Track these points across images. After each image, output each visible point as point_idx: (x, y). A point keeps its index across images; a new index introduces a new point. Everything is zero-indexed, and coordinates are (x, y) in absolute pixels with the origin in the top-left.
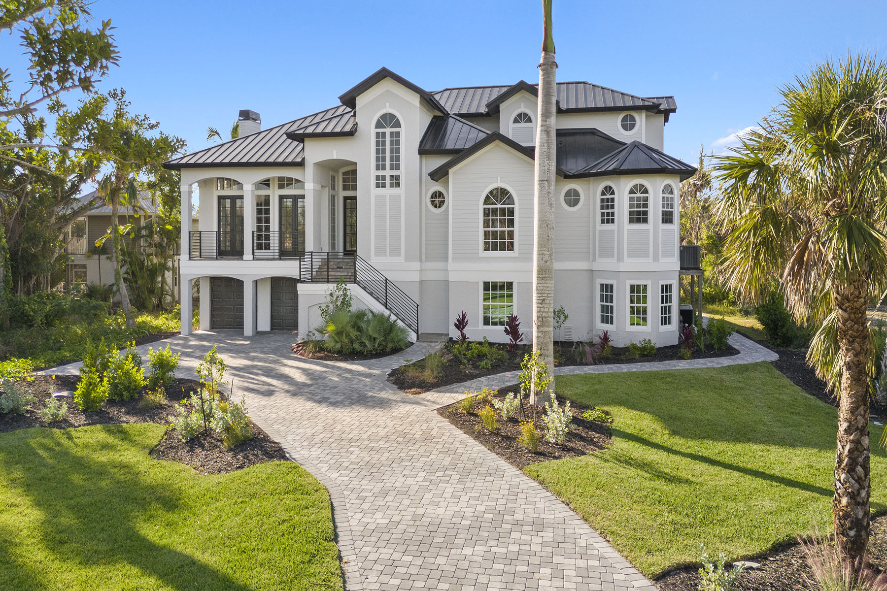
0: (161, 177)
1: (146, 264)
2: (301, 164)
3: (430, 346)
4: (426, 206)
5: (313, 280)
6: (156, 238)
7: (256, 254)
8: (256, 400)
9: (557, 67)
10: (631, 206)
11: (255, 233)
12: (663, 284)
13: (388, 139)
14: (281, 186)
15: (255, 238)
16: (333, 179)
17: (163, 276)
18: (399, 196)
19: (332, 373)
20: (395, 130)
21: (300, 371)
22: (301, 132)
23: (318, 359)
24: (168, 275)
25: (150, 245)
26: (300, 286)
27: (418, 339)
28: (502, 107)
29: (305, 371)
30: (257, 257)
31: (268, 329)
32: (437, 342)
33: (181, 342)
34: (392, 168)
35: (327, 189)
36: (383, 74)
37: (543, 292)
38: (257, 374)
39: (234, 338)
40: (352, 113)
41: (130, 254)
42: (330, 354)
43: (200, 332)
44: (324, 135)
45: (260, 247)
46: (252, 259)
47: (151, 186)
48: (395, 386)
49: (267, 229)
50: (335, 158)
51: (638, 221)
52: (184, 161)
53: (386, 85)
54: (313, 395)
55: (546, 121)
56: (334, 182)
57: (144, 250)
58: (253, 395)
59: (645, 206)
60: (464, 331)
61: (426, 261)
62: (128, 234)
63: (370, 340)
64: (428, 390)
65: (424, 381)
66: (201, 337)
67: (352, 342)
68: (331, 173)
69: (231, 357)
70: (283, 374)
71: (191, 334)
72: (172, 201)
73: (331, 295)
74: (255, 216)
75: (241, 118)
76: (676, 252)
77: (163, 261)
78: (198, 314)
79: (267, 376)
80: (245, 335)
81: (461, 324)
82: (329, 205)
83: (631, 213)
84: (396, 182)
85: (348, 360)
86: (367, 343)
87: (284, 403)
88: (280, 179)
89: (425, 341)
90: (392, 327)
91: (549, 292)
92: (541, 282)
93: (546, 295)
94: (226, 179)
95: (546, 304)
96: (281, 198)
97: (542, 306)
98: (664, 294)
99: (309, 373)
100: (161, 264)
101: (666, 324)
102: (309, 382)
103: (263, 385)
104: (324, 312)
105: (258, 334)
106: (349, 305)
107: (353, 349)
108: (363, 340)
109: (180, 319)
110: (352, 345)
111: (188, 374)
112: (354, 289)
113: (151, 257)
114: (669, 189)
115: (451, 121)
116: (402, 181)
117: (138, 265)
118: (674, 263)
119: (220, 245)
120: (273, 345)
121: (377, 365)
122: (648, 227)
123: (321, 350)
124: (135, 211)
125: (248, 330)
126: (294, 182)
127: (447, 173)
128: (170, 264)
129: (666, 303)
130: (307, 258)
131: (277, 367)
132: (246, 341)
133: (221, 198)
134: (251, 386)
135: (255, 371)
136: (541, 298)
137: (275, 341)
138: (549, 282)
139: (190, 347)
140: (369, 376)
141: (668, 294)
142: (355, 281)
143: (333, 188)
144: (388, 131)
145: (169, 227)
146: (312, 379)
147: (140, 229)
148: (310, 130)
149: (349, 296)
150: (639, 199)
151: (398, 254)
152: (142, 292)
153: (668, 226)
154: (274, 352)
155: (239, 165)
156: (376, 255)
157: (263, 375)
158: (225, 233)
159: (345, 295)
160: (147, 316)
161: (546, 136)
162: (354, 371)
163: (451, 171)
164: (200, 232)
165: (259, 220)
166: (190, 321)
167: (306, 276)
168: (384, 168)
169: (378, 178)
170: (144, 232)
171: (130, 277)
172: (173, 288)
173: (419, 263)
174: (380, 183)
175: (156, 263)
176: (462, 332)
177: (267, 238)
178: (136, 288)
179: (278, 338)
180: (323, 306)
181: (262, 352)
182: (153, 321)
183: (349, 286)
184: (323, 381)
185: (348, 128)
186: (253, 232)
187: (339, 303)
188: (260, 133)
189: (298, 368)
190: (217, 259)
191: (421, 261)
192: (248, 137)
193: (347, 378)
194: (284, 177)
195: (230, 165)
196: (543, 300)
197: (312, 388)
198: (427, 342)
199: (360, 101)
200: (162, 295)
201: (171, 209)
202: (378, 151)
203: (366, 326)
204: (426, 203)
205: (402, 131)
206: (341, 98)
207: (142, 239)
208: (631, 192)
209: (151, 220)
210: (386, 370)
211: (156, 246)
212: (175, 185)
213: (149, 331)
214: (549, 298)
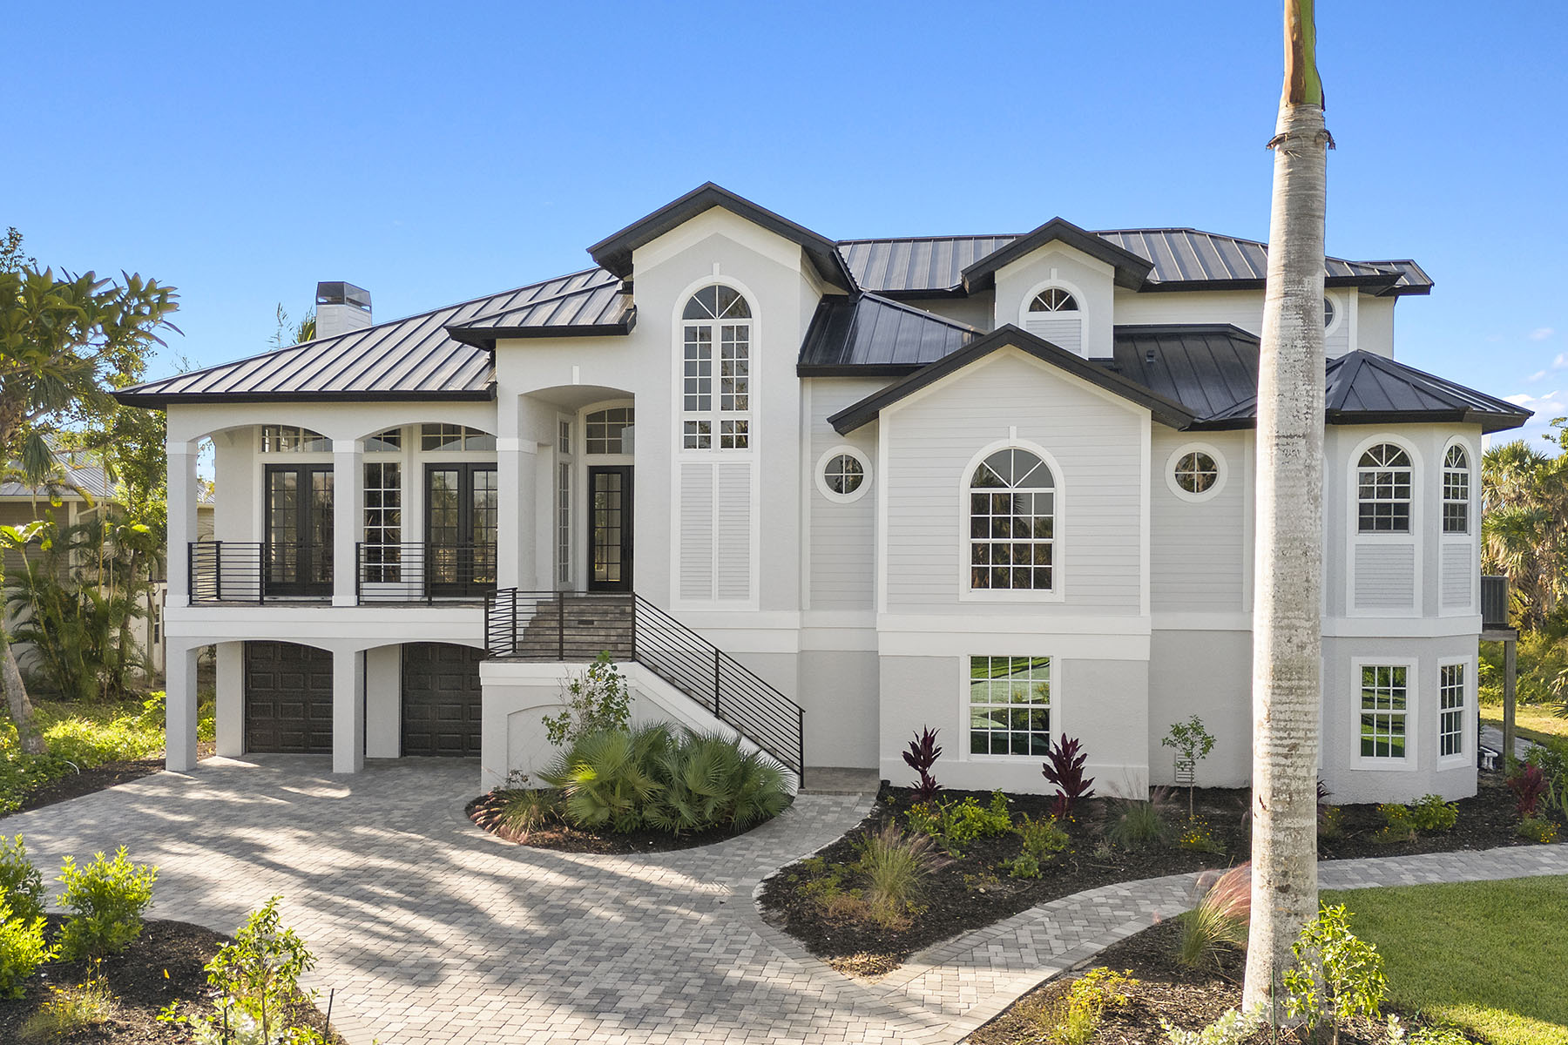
0: (120, 422)
1: (81, 603)
2: (488, 396)
3: (839, 804)
4: (814, 488)
5: (520, 652)
6: (108, 548)
7: (364, 592)
8: (396, 1006)
9: (1332, 145)
10: (1366, 492)
11: (362, 546)
12: (1445, 664)
13: (716, 342)
14: (429, 444)
15: (362, 559)
16: (565, 428)
17: (124, 627)
18: (747, 467)
19: (598, 899)
20: (735, 322)
21: (504, 888)
22: (490, 324)
23: (547, 847)
24: (138, 628)
25: (92, 564)
26: (485, 669)
27: (802, 786)
28: (1001, 276)
29: (517, 889)
30: (366, 599)
31: (397, 755)
32: (855, 794)
33: (163, 792)
34: (726, 405)
35: (551, 449)
36: (707, 199)
37: (1292, 725)
38: (380, 901)
39: (307, 779)
40: (619, 287)
41: (39, 583)
42: (577, 834)
43: (216, 761)
44: (548, 332)
45: (374, 576)
46: (354, 603)
47: (96, 441)
48: (795, 942)
49: (393, 537)
50: (576, 382)
51: (1384, 525)
52: (174, 389)
53: (713, 225)
54: (566, 981)
55: (1300, 282)
56: (566, 434)
57: (78, 574)
58: (380, 982)
59: (1403, 492)
60: (930, 772)
61: (813, 608)
62: (37, 541)
63: (688, 801)
64: (901, 958)
65: (875, 927)
66: (220, 779)
67: (639, 805)
68: (559, 416)
69: (303, 839)
70: (456, 902)
71: (194, 769)
72: (148, 472)
73: (575, 689)
74: (362, 508)
75: (320, 300)
76: (1473, 593)
77: (124, 596)
78: (210, 712)
79: (415, 909)
80: (335, 770)
81: (922, 754)
82: (555, 486)
83: (1363, 509)
84: (737, 438)
85: (630, 851)
86: (682, 808)
87: (485, 1016)
88: (427, 429)
89: (822, 793)
90: (747, 768)
91: (1311, 726)
92: (1284, 699)
93: (1301, 734)
94: (286, 428)
95: (1300, 756)
96: (429, 469)
97: (1289, 762)
98: (1448, 687)
99: (531, 896)
100: (118, 603)
101: (1449, 752)
102: (540, 930)
103: (408, 942)
104: (556, 730)
105: (370, 765)
106: (622, 712)
107: (643, 821)
108: (673, 802)
109: (164, 725)
110: (640, 814)
111: (183, 904)
112: (632, 674)
113: (95, 588)
114: (1457, 456)
115: (865, 305)
116: (754, 435)
117: (62, 605)
118: (1468, 618)
119: (268, 572)
120: (417, 802)
121: (717, 867)
122: (1414, 538)
123: (552, 821)
124: (54, 494)
125: (344, 754)
126: (463, 435)
127: (876, 416)
128: (142, 601)
129: (1452, 706)
130: (503, 602)
131: (438, 876)
132: (340, 789)
133: (269, 469)
134: (373, 945)
135: (378, 890)
136: (1285, 742)
137: (418, 788)
138: (1309, 699)
139: (187, 808)
140: (705, 903)
141: (1455, 686)
142: (634, 657)
143: (565, 448)
144: (717, 324)
145: (141, 528)
146: (545, 918)
147: (67, 532)
148: (512, 321)
149: (621, 693)
150: (1386, 478)
151: (744, 594)
152: (71, 662)
153: (1456, 538)
154: (420, 822)
155: (323, 397)
156: (683, 596)
157: (402, 904)
158: (281, 545)
159: (612, 690)
160: (80, 722)
161: (1300, 322)
162: (659, 887)
163: (884, 413)
164: (218, 543)
165: (372, 517)
166: (189, 729)
167: (501, 643)
168: (706, 405)
169: (689, 426)
170: (77, 538)
171: (41, 630)
172: (150, 648)
173: (798, 614)
174: (697, 436)
175: (108, 601)
176: (923, 773)
177: (393, 555)
178: (57, 653)
179: (423, 778)
180: (555, 715)
181: (389, 825)
182: (93, 732)
183: (623, 667)
184: (580, 925)
185: (612, 318)
186: (358, 545)
187: (595, 708)
188: (373, 330)
189: (497, 879)
190: (261, 603)
191: (801, 609)
192: (343, 338)
193: (645, 911)
194: (439, 425)
195: (300, 397)
196: (1294, 747)
197: (554, 951)
198: (829, 793)
199: (643, 260)
200: (121, 667)
201: (146, 490)
202: (689, 369)
203: (675, 767)
204: (813, 480)
205: (755, 324)
206: (595, 251)
207: (72, 552)
208: (1365, 461)
209: (96, 511)
210: (746, 882)
211: (106, 565)
212: (154, 439)
213: (80, 762)
214: (1310, 743)
